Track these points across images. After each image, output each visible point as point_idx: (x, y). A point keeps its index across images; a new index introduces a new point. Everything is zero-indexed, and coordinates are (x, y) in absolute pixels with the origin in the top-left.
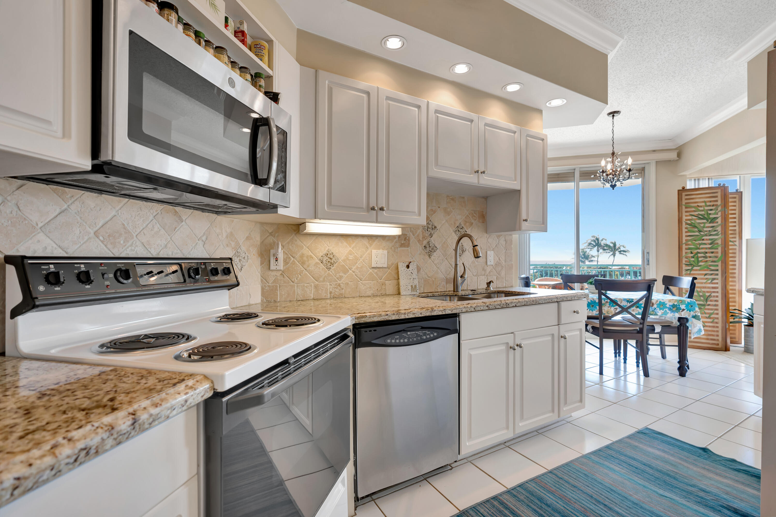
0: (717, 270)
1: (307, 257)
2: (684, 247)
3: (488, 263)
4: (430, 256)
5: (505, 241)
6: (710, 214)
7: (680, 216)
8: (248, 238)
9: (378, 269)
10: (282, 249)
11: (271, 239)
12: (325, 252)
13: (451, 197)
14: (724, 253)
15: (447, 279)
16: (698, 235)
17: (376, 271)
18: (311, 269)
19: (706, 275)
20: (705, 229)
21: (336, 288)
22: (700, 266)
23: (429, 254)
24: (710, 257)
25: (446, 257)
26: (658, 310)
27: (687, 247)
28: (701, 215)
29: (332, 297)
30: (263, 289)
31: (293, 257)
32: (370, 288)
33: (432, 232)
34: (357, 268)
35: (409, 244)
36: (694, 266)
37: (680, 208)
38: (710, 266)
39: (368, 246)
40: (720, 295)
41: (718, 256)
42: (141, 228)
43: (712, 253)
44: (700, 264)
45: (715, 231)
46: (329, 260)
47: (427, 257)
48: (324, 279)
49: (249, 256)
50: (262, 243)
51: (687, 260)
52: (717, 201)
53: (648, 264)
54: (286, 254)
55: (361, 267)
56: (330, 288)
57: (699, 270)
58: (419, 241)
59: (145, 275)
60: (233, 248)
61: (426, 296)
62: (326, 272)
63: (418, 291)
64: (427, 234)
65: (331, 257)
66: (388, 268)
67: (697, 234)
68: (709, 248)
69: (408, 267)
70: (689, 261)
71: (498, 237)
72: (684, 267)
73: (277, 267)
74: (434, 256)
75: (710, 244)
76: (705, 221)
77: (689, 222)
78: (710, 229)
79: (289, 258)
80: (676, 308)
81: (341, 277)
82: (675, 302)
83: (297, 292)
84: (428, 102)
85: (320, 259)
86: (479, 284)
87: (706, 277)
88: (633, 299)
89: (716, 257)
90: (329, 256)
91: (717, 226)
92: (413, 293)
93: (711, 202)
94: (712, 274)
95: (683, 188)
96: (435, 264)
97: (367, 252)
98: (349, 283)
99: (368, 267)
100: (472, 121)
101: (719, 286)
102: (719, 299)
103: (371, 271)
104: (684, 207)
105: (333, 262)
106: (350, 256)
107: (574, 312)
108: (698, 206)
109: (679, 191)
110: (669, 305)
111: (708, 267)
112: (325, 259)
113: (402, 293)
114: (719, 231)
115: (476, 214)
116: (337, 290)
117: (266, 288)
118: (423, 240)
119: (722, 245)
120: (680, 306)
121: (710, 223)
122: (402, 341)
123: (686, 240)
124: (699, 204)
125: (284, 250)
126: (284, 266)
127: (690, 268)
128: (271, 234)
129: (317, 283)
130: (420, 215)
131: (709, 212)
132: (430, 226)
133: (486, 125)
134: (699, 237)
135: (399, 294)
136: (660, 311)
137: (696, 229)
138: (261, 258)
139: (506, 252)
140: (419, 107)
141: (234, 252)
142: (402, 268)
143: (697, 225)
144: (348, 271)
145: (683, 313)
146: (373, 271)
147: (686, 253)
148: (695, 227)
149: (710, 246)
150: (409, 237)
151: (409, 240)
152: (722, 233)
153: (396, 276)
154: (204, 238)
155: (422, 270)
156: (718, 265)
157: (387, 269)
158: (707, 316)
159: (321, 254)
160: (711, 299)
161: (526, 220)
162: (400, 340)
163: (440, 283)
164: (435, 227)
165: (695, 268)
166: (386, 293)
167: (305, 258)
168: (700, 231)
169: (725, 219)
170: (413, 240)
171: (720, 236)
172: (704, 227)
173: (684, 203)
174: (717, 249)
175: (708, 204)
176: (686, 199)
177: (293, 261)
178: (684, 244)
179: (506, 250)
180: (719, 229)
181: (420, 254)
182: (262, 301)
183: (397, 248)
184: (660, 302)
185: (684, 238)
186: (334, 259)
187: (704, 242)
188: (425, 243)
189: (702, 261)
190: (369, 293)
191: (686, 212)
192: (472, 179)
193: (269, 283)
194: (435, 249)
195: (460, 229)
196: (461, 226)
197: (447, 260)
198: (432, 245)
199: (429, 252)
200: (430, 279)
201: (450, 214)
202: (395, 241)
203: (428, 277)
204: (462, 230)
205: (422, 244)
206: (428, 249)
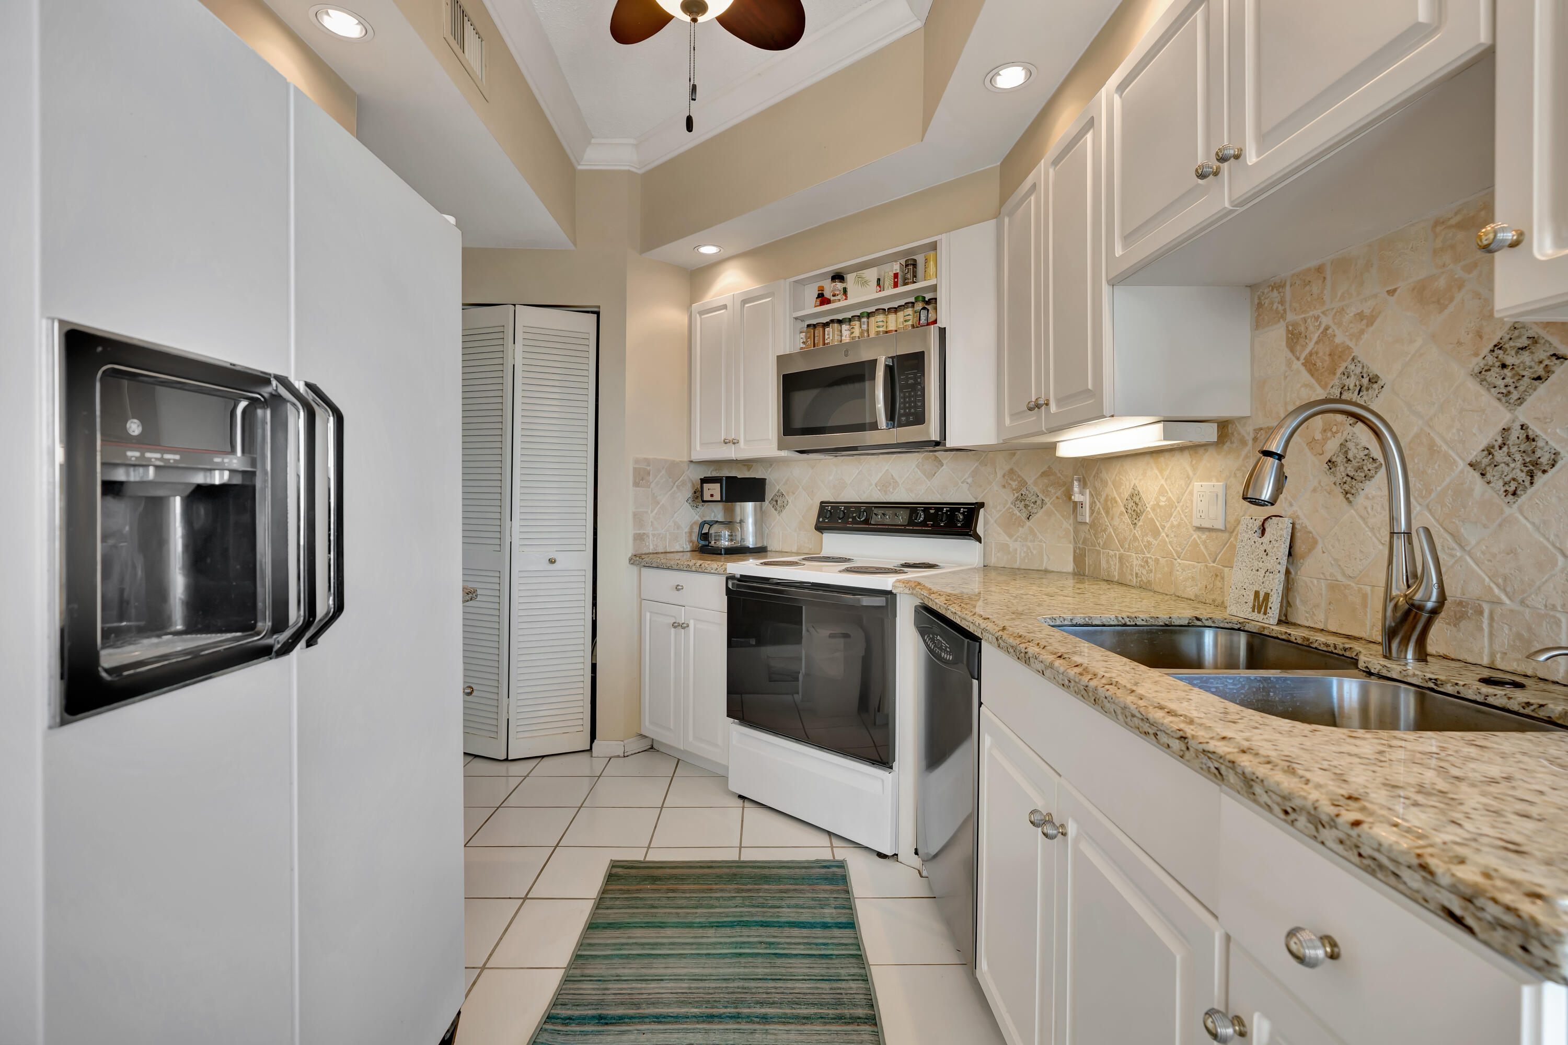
1: (1112, 501)
8: (1044, 474)
9: (1207, 534)
17: (1203, 537)
18: (1113, 523)
21: (1144, 567)
23: (1347, 487)
29: (1138, 584)
30: (1074, 551)
31: (1099, 502)
34: (1172, 526)
39: (1191, 474)
46: (1133, 506)
47: (1341, 500)
48: (1129, 545)
49: (1044, 499)
54: (1091, 495)
55: (1176, 526)
56: (1136, 565)
58: (1313, 444)
60: (1014, 490)
62: (1131, 531)
65: (1137, 500)
66: (1229, 531)
69: (1262, 531)
73: (1082, 517)
74: (1367, 498)
79: (1095, 503)
81: (1150, 545)
83: (1103, 564)
85: (1123, 506)
90: (1134, 499)
96: (1372, 530)
97: (1188, 489)
98: (1161, 559)
99: (1191, 526)
103: (1196, 536)
105: (1138, 511)
106: (1161, 498)
112: (1130, 504)
116: (1144, 572)
117: (1078, 551)
118: (1325, 440)
125: (1090, 490)
126: (1089, 517)
129: (1121, 551)
132: (1351, 382)
138: (1073, 502)
142: (1246, 534)
144: (1158, 532)
155: (1319, 547)
157: (1228, 535)
159: (1127, 495)
164: (1373, 380)
167: (1108, 504)
177: (1099, 508)
181: (1314, 490)
182: (1073, 571)
186: (1140, 506)
188: (1329, 447)
190: (1191, 590)
193: (1081, 543)
194: (1370, 467)
195: (1513, 353)
196: (1519, 337)
197: (1430, 511)
198: (1356, 451)
199: (1345, 483)
200: (1353, 584)
201: (1451, 299)
202: (1243, 454)
203: (1344, 574)
204: (1526, 357)
205: (1323, 454)
206: (1342, 469)
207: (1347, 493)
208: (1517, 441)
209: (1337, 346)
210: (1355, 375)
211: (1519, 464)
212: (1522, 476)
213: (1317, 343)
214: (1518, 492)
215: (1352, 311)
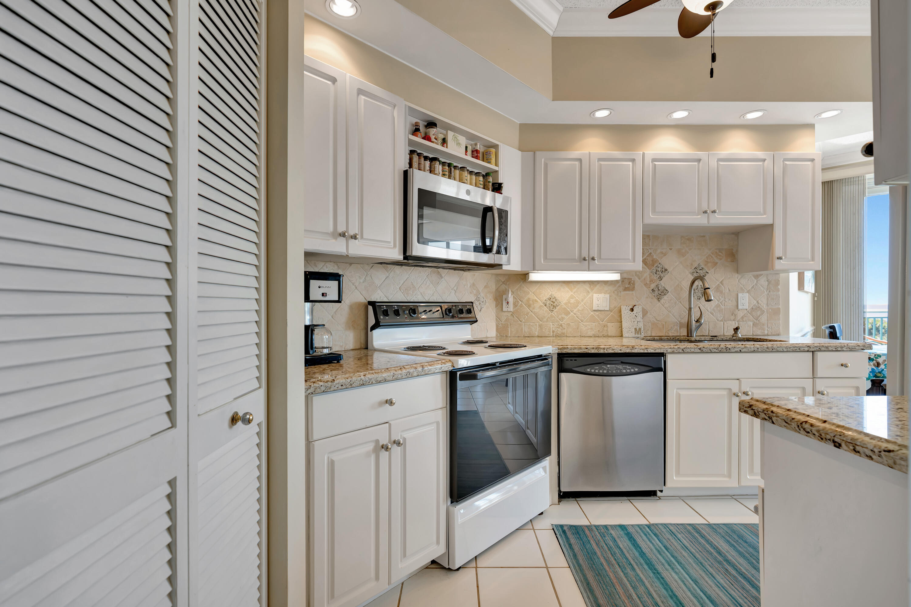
1: (533, 301)
3: (740, 307)
4: (659, 299)
5: (767, 281)
8: (485, 287)
9: (600, 312)
10: (512, 295)
11: (503, 287)
12: (548, 297)
13: (686, 238)
15: (680, 323)
17: (597, 313)
18: (536, 311)
21: (559, 328)
23: (658, 297)
25: (679, 301)
29: (554, 335)
30: (497, 326)
31: (521, 301)
32: (591, 329)
33: (662, 275)
34: (579, 310)
35: (634, 287)
39: (589, 291)
42: (421, 284)
46: (552, 303)
47: (656, 300)
48: (547, 319)
49: (487, 300)
50: (497, 290)
54: (516, 298)
55: (583, 310)
56: (553, 328)
58: (646, 285)
59: (423, 312)
60: (474, 295)
61: (652, 339)
62: (549, 313)
63: (643, 334)
64: (655, 277)
65: (554, 300)
66: (610, 310)
69: (632, 310)
71: (757, 277)
73: (507, 309)
74: (664, 300)
79: (518, 301)
81: (563, 319)
83: (524, 330)
84: (644, 154)
85: (544, 303)
86: (726, 330)
90: (552, 300)
92: (637, 336)
96: (666, 308)
97: (589, 296)
98: (571, 324)
99: (589, 310)
100: (699, 160)
103: (592, 313)
105: (555, 305)
106: (571, 300)
107: (842, 365)
112: (548, 302)
113: (624, 336)
115: (721, 253)
116: (559, 330)
117: (500, 326)
118: (651, 284)
122: (601, 371)
125: (514, 295)
126: (513, 308)
128: (503, 283)
129: (541, 323)
130: (634, 261)
132: (659, 269)
133: (719, 160)
135: (622, 336)
138: (496, 302)
139: (768, 294)
140: (633, 160)
141: (475, 298)
142: (625, 311)
144: (570, 313)
146: (594, 314)
150: (634, 281)
151: (634, 284)
153: (619, 319)
154: (455, 288)
155: (649, 313)
157: (610, 312)
159: (545, 298)
161: (779, 258)
162: (599, 371)
163: (671, 327)
164: (666, 270)
166: (608, 335)
167: (531, 302)
170: (638, 284)
177: (521, 304)
179: (769, 291)
181: (647, 298)
182: (496, 335)
183: (621, 292)
186: (556, 303)
188: (653, 286)
190: (590, 333)
192: (700, 220)
193: (502, 322)
194: (666, 292)
195: (699, 270)
196: (700, 267)
197: (681, 303)
198: (661, 288)
199: (658, 296)
200: (659, 322)
201: (686, 255)
202: (618, 285)
203: (657, 320)
204: (701, 271)
205: (650, 288)
206: (657, 292)
207: (658, 299)
208: (700, 288)
209: (654, 259)
210: (660, 268)
211: (700, 293)
212: (701, 295)
213: (647, 256)
214: (700, 298)
215: (659, 251)
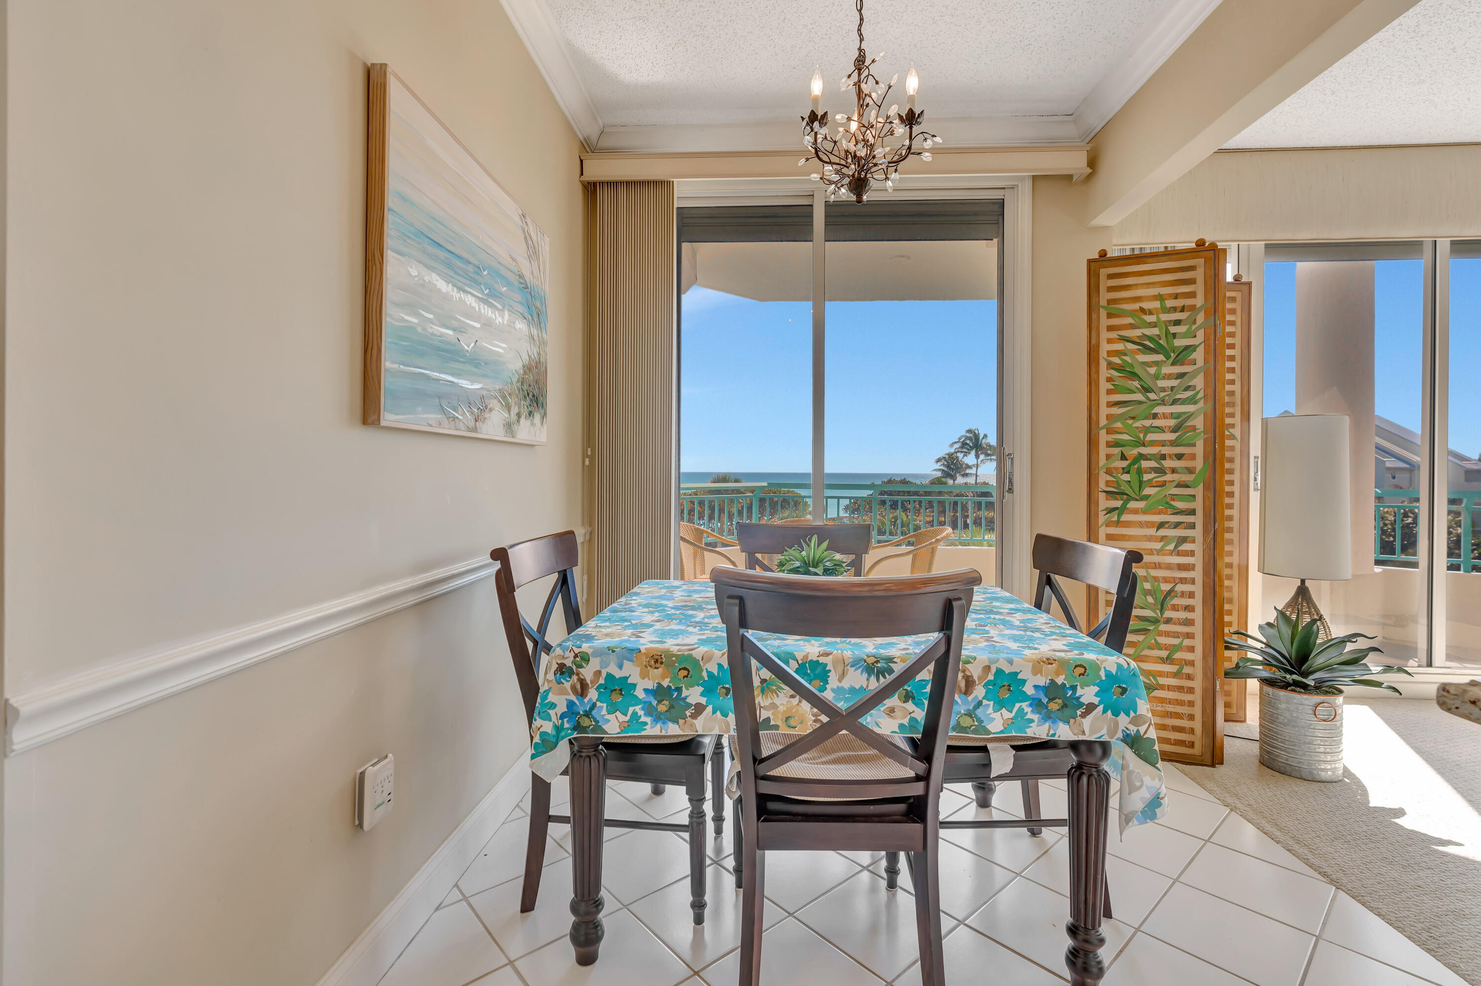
0: (1192, 512)
2: (1104, 437)
6: (1174, 335)
7: (1093, 342)
14: (1211, 459)
16: (1140, 403)
19: (1161, 525)
20: (1161, 383)
22: (1146, 498)
24: (1174, 471)
26: (990, 710)
27: (1111, 438)
28: (1150, 338)
36: (1130, 498)
37: (1094, 316)
38: (1173, 497)
40: (1198, 589)
41: (1195, 468)
43: (1180, 457)
44: (1148, 491)
45: (1187, 389)
51: (1110, 478)
52: (1192, 295)
53: (1011, 490)
57: (1145, 512)
67: (1139, 397)
68: (1172, 443)
70: (1117, 484)
72: (1104, 503)
75: (1175, 430)
76: (1160, 357)
77: (1116, 360)
78: (1174, 383)
80: (1060, 701)
82: (1058, 674)
87: (1163, 532)
88: (890, 660)
89: (1190, 471)
91: (1194, 374)
93: (1176, 296)
94: (1177, 525)
95: (1103, 254)
101: (1197, 560)
102: (1197, 602)
104: (1103, 313)
108: (1142, 310)
109: (1090, 262)
110: (1036, 687)
111: (1167, 503)
114: (1198, 389)
119: (1205, 433)
120: (1079, 692)
121: (1172, 364)
123: (1108, 417)
124: (1146, 305)
127: (1118, 504)
131: (1173, 329)
134: (1143, 406)
136: (997, 715)
137: (1136, 384)
143: (1138, 370)
145: (1087, 722)
147: (1108, 457)
148: (1134, 375)
149: (1173, 436)
152: (1205, 397)
156: (1194, 496)
158: (1164, 654)
160: (1175, 601)
165: (1132, 505)
168: (1146, 390)
169: (1214, 349)
171: (1201, 404)
172: (1157, 377)
173: (1103, 302)
174: (1194, 445)
175: (1170, 303)
176: (1111, 289)
178: (1103, 428)
180: (1199, 382)
184: (999, 672)
185: (1104, 411)
187: (1157, 423)
189: (1151, 484)
191: (1110, 328)
